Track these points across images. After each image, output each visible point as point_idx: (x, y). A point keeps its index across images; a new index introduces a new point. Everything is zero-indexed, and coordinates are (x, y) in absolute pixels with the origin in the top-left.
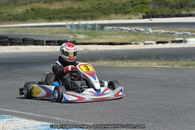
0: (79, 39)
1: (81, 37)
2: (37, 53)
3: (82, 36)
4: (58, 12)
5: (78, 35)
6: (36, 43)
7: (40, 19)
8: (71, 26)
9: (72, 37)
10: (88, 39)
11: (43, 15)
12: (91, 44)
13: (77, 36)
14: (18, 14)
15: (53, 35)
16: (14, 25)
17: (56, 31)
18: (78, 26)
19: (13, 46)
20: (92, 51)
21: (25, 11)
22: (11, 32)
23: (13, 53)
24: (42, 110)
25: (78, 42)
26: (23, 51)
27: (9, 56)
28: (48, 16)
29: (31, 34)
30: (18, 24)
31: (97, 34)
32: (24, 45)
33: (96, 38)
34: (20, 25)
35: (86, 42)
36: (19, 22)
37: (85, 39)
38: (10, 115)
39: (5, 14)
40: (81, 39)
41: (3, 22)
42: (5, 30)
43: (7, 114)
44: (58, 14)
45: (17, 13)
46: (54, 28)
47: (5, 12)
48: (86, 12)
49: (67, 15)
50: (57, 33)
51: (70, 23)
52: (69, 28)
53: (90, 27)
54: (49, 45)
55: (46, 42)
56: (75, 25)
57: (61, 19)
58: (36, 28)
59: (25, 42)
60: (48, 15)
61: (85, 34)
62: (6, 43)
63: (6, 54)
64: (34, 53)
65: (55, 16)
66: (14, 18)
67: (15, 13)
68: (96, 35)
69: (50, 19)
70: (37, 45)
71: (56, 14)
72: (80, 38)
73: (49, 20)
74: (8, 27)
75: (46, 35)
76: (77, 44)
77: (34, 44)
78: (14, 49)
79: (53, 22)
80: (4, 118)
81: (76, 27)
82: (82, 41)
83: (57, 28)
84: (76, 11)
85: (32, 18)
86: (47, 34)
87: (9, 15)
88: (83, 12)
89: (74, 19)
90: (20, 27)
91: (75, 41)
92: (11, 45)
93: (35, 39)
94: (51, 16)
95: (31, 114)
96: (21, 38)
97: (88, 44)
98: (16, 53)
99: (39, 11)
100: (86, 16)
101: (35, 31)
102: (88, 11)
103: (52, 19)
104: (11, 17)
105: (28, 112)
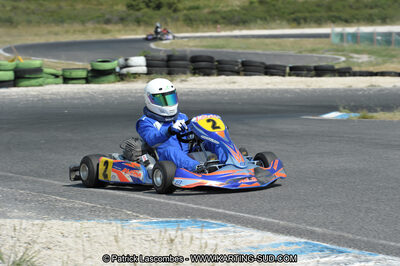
0: (359, 65)
1: (362, 60)
2: (273, 91)
3: (365, 58)
4: (315, 8)
5: (356, 56)
6: (269, 70)
7: (278, 22)
8: (342, 36)
9: (343, 59)
10: (377, 64)
11: (283, 13)
12: (383, 74)
13: (352, 57)
14: (230, 11)
15: (304, 54)
16: (223, 33)
17: (309, 47)
18: (355, 37)
19: (223, 77)
20: (387, 89)
21: (247, 4)
22: (218, 47)
23: (224, 91)
24: (286, 212)
25: (356, 69)
26: (245, 87)
27: (214, 97)
28: (293, 16)
29: (260, 51)
30: (231, 30)
31: (393, 53)
32: (246, 75)
33: (392, 63)
34: (237, 32)
35: (371, 69)
36: (233, 26)
37: (370, 63)
38: (220, 219)
39: (206, 11)
40: (362, 63)
41: (201, 26)
42: (205, 43)
43: (216, 219)
44: (314, 11)
45: (229, 8)
46: (305, 40)
47: (206, 6)
48: (371, 8)
49: (331, 14)
50: (313, 51)
51: (338, 30)
52: (335, 40)
53: (379, 38)
54: (298, 75)
55: (292, 69)
56: (349, 34)
57: (319, 22)
58: (267, 41)
59: (247, 68)
60: (293, 13)
61: (370, 53)
62: (207, 71)
63: (209, 93)
64: (266, 91)
65: (307, 15)
66: (224, 18)
67: (225, 9)
68: (393, 56)
69: (297, 22)
70: (272, 74)
71: (310, 12)
72: (360, 61)
73: (294, 24)
74: (211, 37)
75: (291, 55)
76: (355, 74)
77: (266, 74)
78: (226, 82)
79: (303, 28)
80: (209, 225)
81: (350, 38)
82: (364, 69)
83: (312, 40)
84: (351, 7)
85: (261, 19)
86: (292, 53)
87: (214, 12)
88: (366, 6)
89: (347, 22)
90: (236, 37)
91: (349, 68)
92: (219, 75)
93: (268, 63)
94: (299, 15)
95: (264, 219)
96: (240, 60)
97: (376, 74)
98: (229, 91)
99: (274, 5)
100: (371, 15)
101: (267, 45)
102: (376, 6)
103: (302, 21)
104: (218, 17)
105: (258, 215)
